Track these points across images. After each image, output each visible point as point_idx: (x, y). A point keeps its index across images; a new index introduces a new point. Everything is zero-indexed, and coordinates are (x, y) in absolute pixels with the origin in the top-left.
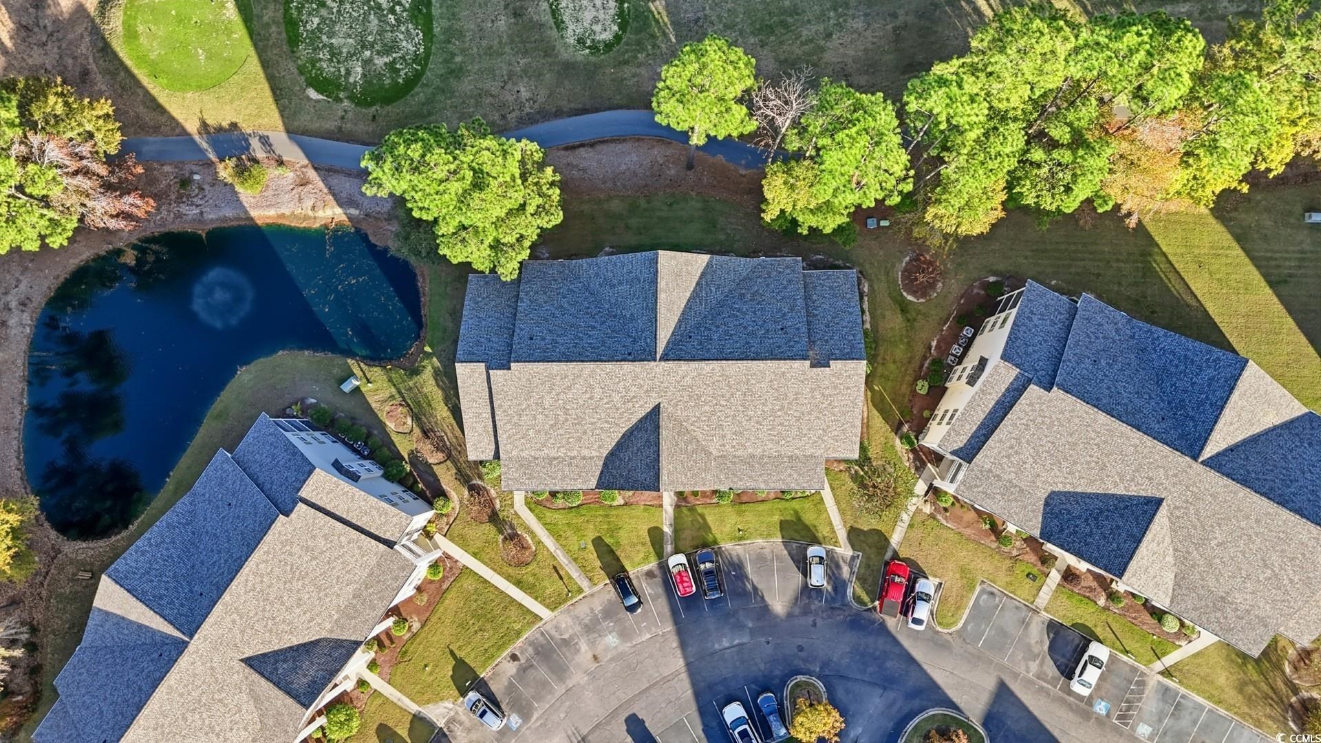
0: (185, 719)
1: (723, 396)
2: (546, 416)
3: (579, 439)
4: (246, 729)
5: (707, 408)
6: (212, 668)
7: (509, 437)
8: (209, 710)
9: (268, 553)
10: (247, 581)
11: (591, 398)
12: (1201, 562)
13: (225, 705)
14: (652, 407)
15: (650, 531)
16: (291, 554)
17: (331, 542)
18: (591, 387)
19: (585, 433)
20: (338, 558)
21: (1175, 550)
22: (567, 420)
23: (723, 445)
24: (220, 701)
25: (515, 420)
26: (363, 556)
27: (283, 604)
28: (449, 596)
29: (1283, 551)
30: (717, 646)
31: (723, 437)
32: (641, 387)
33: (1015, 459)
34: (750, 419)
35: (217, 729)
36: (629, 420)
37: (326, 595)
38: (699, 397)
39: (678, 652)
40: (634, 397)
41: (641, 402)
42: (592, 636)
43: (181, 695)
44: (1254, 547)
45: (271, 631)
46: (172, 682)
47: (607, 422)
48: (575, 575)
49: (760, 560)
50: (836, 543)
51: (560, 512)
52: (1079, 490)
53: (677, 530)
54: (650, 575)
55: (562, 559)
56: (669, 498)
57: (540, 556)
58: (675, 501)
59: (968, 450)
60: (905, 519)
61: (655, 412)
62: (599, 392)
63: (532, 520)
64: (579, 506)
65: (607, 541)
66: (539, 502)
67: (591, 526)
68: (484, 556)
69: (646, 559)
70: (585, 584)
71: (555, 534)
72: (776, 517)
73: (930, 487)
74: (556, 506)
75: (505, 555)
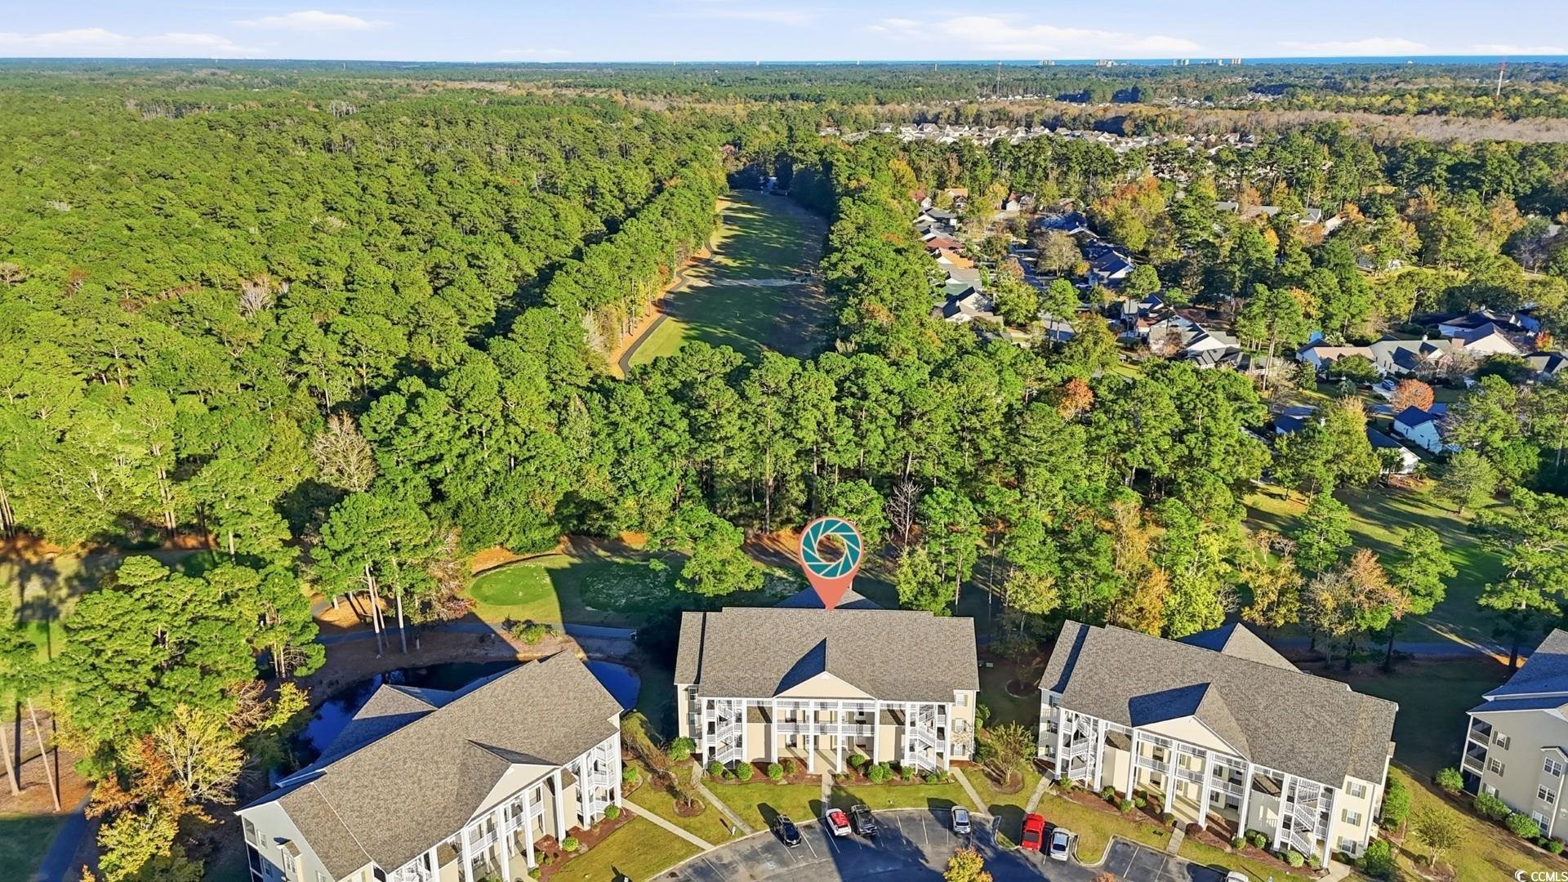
0: (405, 763)
4: (443, 796)
5: (861, 642)
6: (443, 735)
8: (425, 765)
9: (517, 678)
12: (1260, 725)
13: (438, 768)
14: (820, 641)
15: (811, 803)
16: (532, 687)
18: (777, 625)
19: (768, 659)
21: (1237, 720)
22: (756, 648)
23: (873, 671)
24: (437, 762)
25: (718, 648)
27: (512, 716)
28: (620, 832)
29: (1312, 702)
30: (871, 871)
31: (874, 665)
32: (813, 625)
33: (1096, 678)
34: (894, 650)
35: (423, 784)
39: (836, 874)
40: (808, 633)
41: (813, 637)
42: (750, 863)
43: (412, 743)
44: (1291, 703)
45: (495, 731)
46: (411, 730)
47: (786, 651)
48: (739, 824)
49: (909, 820)
50: (977, 810)
51: (730, 787)
52: (1150, 691)
53: (834, 801)
54: (809, 827)
55: (728, 814)
56: (827, 780)
57: (708, 812)
58: (832, 783)
59: (1060, 688)
60: (1036, 798)
61: (822, 645)
62: (782, 629)
63: (705, 792)
64: (747, 783)
65: (770, 804)
66: (713, 779)
67: (757, 795)
68: (657, 810)
69: (805, 817)
70: (748, 830)
71: (724, 799)
72: (922, 794)
73: (1053, 781)
74: (727, 782)
75: (677, 810)
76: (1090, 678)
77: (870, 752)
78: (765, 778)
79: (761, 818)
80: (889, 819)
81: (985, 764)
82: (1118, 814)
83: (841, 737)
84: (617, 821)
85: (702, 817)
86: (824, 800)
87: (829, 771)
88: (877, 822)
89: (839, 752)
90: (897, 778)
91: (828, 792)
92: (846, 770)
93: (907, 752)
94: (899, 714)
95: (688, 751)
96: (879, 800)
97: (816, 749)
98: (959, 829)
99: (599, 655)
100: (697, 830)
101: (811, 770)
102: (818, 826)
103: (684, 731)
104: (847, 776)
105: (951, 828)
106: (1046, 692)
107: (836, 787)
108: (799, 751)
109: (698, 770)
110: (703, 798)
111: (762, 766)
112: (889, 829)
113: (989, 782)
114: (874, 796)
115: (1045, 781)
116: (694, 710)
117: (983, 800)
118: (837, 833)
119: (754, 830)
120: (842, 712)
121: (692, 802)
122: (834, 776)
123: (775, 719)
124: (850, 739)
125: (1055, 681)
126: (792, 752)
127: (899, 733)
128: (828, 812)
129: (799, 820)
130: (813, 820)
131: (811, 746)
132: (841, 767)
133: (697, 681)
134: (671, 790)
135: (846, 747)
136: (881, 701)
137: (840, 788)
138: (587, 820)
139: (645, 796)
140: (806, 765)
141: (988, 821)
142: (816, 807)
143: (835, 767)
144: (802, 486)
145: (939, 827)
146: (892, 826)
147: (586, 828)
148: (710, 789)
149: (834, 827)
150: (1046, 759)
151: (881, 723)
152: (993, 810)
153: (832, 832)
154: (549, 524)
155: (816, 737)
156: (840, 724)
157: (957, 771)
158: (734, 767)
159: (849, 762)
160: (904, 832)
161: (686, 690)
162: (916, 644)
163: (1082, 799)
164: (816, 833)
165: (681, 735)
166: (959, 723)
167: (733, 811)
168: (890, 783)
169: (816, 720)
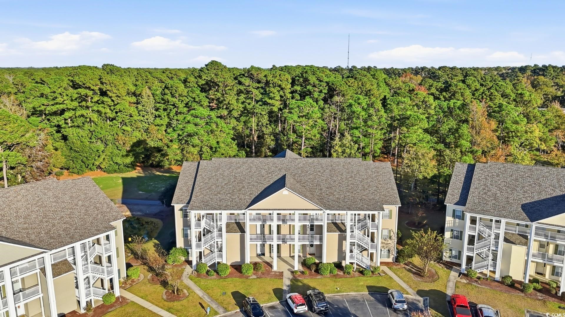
1: (319, 171)
2: (224, 179)
3: (240, 190)
5: (311, 176)
7: (200, 189)
10: (8, 192)
11: (250, 172)
14: (282, 175)
15: (274, 290)
17: (73, 200)
19: (243, 187)
20: (70, 209)
22: (235, 181)
26: (86, 215)
31: (321, 190)
32: (276, 167)
34: (335, 181)
36: (269, 181)
37: (47, 222)
38: (307, 172)
40: (273, 171)
41: (276, 174)
47: (257, 182)
48: (214, 306)
49: (354, 301)
50: (408, 293)
51: (213, 281)
52: (536, 199)
53: (293, 288)
54: (272, 308)
55: (206, 299)
56: (287, 275)
57: (190, 298)
58: (291, 277)
59: (463, 201)
60: (451, 284)
61: (284, 177)
62: (254, 169)
63: (191, 284)
64: (226, 278)
65: (242, 292)
66: (199, 275)
67: (232, 285)
68: (149, 297)
69: (269, 300)
70: (221, 310)
71: (205, 289)
72: (362, 283)
73: (460, 274)
74: (210, 277)
75: (165, 297)
76: (485, 193)
77: (320, 257)
78: (239, 274)
79: (234, 302)
80: (337, 301)
81: (405, 264)
82: (523, 295)
83: (297, 244)
84: (112, 306)
85: (184, 302)
86: (285, 288)
87: (289, 270)
88: (328, 303)
89: (296, 258)
90: (341, 273)
91: (288, 283)
92: (301, 269)
93: (348, 254)
94: (341, 226)
95: (183, 259)
96: (328, 288)
97: (279, 257)
98: (398, 306)
99: (139, 213)
100: (178, 311)
101: (275, 268)
102: (280, 307)
103: (180, 243)
104: (303, 273)
105: (390, 305)
106: (450, 207)
107: (294, 280)
108: (267, 258)
109: (188, 269)
110: (188, 288)
111: (238, 267)
112: (339, 308)
113: (411, 275)
114: (325, 285)
115: (454, 274)
116: (187, 225)
117: (410, 287)
118: (296, 311)
119: (226, 310)
120: (298, 225)
121: (178, 290)
122: (292, 272)
123: (248, 229)
124: (304, 246)
125: (457, 198)
126: (262, 259)
127: (341, 239)
128: (288, 296)
129: (264, 302)
130: (276, 302)
131: (275, 254)
132: (297, 266)
133: (188, 203)
134: (165, 284)
135: (301, 255)
136: (328, 212)
137: (297, 280)
138: (83, 304)
139: (142, 288)
140: (271, 266)
141: (419, 301)
142: (279, 293)
143: (293, 267)
144: (273, 138)
145: (380, 306)
146: (341, 306)
147: (83, 311)
148: (195, 283)
149: (293, 306)
150: (449, 260)
151: (328, 231)
152: (420, 293)
153: (292, 310)
154: (127, 156)
155: (278, 246)
156: (296, 236)
157: (385, 268)
158: (215, 268)
159: (304, 263)
160: (352, 310)
161: (181, 210)
162: (351, 177)
163: (489, 285)
164: (278, 312)
165: (178, 246)
166: (386, 233)
167: (210, 297)
168: (336, 276)
169: (279, 232)
